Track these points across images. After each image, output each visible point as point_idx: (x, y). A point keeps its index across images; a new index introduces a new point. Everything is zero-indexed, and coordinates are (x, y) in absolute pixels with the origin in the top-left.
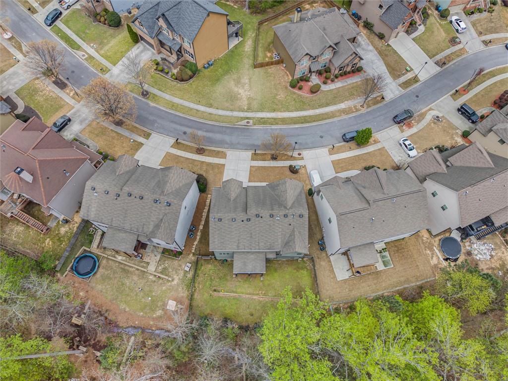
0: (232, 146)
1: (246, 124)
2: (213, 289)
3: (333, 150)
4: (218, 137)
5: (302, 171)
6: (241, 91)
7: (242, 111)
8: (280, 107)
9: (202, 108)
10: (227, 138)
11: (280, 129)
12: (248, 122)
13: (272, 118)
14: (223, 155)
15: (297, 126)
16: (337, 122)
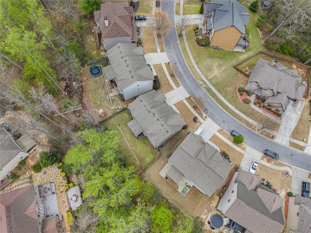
0: (186, 86)
1: (201, 84)
2: (119, 123)
3: (220, 131)
4: (185, 77)
5: (198, 124)
6: (216, 70)
7: (206, 78)
8: (224, 92)
9: (193, 61)
10: (188, 82)
11: (212, 100)
12: (203, 84)
13: (214, 93)
14: (178, 85)
15: (220, 106)
16: (238, 123)
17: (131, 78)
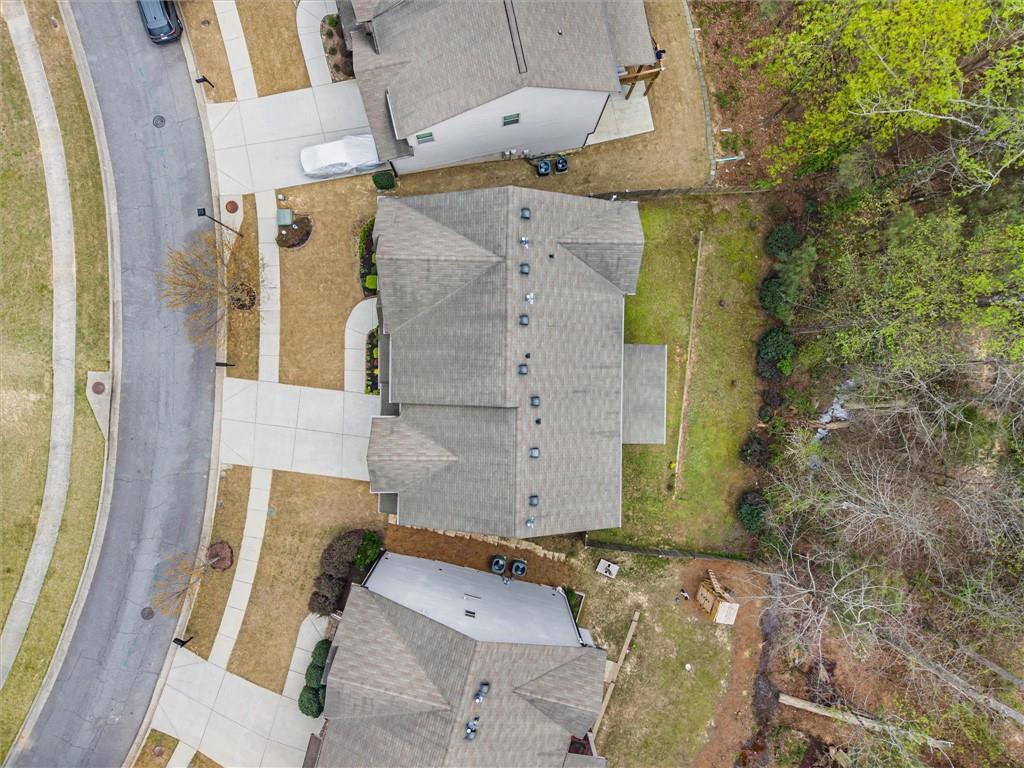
0: (199, 444)
1: (105, 396)
2: (665, 492)
3: (214, 83)
4: (161, 497)
5: (300, 202)
7: (50, 408)
8: (26, 265)
9: (39, 559)
10: (167, 464)
11: (124, 269)
12: (98, 388)
13: (79, 297)
14: (237, 480)
15: (112, 208)
16: (94, 58)
17: (494, 690)
